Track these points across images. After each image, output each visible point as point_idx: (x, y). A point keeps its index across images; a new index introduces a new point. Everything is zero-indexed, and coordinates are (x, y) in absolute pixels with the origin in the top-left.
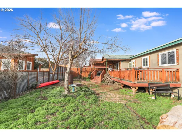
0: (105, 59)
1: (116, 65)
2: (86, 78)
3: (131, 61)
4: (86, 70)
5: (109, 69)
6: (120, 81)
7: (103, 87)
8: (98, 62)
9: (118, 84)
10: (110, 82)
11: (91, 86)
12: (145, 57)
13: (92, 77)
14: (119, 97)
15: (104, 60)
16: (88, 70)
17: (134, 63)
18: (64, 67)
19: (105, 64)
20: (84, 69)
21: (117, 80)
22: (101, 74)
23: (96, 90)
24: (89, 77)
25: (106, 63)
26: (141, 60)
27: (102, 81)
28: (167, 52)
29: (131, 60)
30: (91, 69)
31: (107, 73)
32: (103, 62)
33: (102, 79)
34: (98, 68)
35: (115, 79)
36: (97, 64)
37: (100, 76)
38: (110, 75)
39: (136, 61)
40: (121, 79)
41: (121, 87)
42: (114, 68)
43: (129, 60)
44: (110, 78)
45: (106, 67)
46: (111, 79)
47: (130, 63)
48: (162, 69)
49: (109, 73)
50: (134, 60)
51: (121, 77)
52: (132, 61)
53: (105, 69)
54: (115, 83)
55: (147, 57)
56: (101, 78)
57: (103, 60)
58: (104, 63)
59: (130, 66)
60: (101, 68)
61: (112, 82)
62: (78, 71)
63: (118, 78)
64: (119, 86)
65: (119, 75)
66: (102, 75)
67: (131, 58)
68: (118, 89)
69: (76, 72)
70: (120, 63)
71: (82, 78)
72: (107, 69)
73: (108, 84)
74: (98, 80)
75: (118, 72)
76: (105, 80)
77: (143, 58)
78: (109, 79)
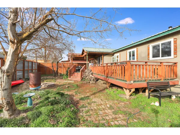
0: (86, 51)
1: (98, 59)
2: (63, 75)
3: (114, 55)
4: (63, 65)
5: (90, 64)
6: (106, 79)
7: (85, 88)
8: (78, 56)
9: (102, 82)
10: (92, 80)
11: (68, 87)
12: (131, 50)
13: (70, 74)
14: (111, 108)
15: (85, 54)
16: (66, 65)
17: (118, 57)
18: (35, 62)
19: (85, 59)
20: (61, 65)
21: (102, 78)
22: (80, 70)
23: (74, 94)
24: (67, 74)
25: (87, 56)
26: (127, 53)
27: (82, 79)
28: (160, 43)
29: (114, 53)
30: (69, 64)
31: (88, 68)
32: (83, 55)
33: (83, 76)
34: (77, 63)
35: (99, 77)
36: (76, 58)
37: (80, 73)
38: (91, 70)
39: (120, 55)
40: (107, 77)
41: (106, 86)
42: (95, 63)
43: (112, 54)
44: (92, 74)
45: (87, 62)
46: (93, 76)
47: (113, 57)
48: (161, 63)
49: (90, 69)
50: (118, 54)
51: (107, 73)
52: (116, 55)
53: (86, 64)
54: (99, 81)
55: (135, 49)
56: (81, 75)
57: (83, 53)
58: (85, 57)
59: (113, 61)
60: (81, 63)
61: (95, 80)
62: (53, 66)
63: (103, 75)
64: (104, 85)
65: (105, 71)
66: (83, 71)
67: (114, 52)
68: (104, 89)
69: (50, 68)
70: (103, 57)
71: (58, 76)
72: (88, 64)
73: (89, 82)
74: (77, 77)
75: (103, 67)
76: (86, 77)
77: (129, 51)
78: (91, 76)
